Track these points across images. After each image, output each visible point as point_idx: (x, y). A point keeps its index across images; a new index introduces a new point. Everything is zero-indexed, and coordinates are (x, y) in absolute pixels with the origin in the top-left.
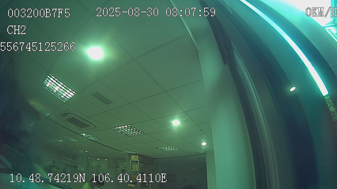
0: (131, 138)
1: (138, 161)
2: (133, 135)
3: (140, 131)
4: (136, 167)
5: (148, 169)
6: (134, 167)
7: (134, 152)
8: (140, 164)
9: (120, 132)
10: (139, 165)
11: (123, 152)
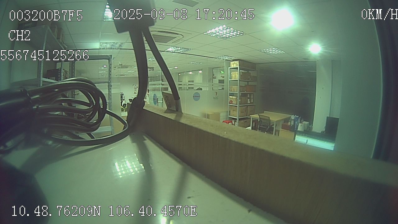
0: (227, 40)
1: (237, 68)
2: (230, 37)
3: (239, 32)
4: (235, 75)
5: (249, 77)
6: (233, 76)
7: (233, 58)
8: (241, 70)
9: (213, 35)
10: (239, 72)
11: (219, 59)
